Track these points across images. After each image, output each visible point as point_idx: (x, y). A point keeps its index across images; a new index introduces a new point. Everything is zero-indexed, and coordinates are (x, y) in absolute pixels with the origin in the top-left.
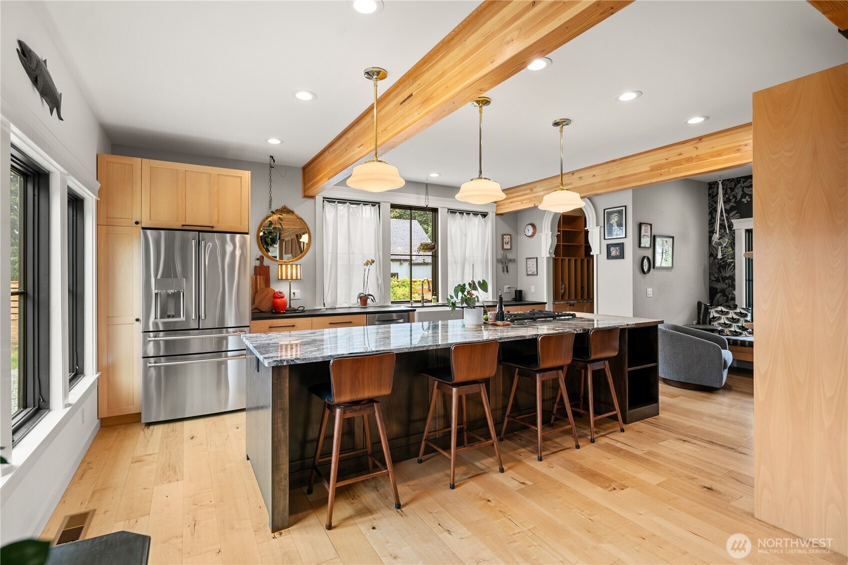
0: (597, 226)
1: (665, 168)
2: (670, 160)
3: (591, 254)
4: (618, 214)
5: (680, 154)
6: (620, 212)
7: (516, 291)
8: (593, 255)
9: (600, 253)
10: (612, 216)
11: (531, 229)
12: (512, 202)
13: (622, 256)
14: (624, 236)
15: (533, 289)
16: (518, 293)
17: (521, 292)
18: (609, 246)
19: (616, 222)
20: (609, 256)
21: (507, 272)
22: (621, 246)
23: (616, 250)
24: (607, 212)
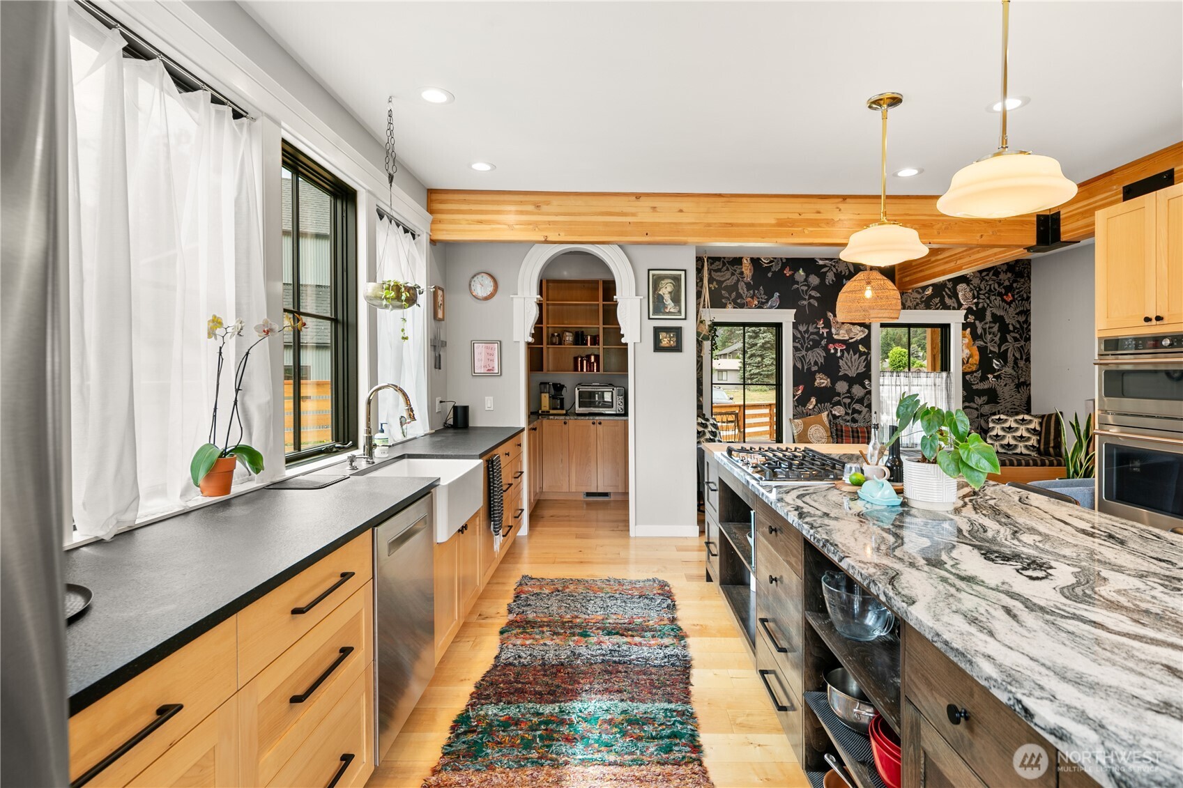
0: (636, 295)
1: (798, 227)
2: (804, 216)
3: (623, 340)
4: (672, 282)
5: (819, 212)
6: (676, 279)
7: (455, 408)
8: (626, 344)
9: (641, 341)
10: (663, 282)
11: (488, 282)
12: (480, 222)
13: (677, 348)
14: (684, 317)
15: (489, 403)
16: (460, 412)
17: (466, 409)
18: (657, 331)
19: (670, 293)
20: (658, 348)
21: (440, 368)
22: (678, 331)
23: (670, 337)
24: (653, 275)
